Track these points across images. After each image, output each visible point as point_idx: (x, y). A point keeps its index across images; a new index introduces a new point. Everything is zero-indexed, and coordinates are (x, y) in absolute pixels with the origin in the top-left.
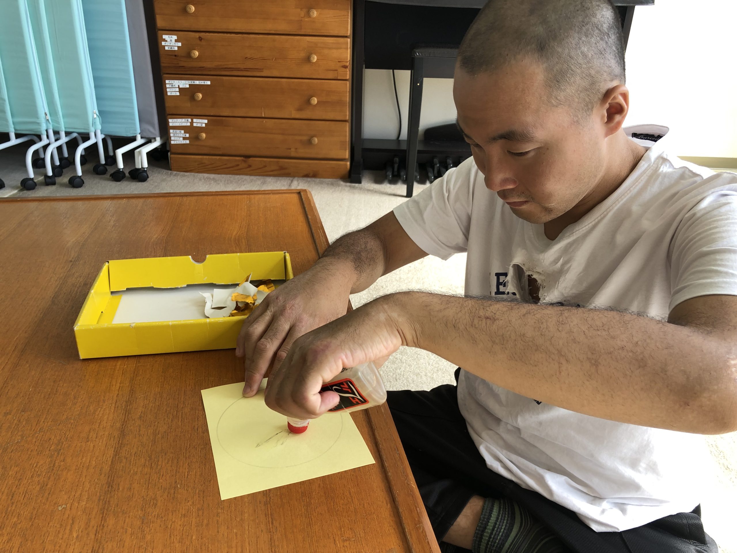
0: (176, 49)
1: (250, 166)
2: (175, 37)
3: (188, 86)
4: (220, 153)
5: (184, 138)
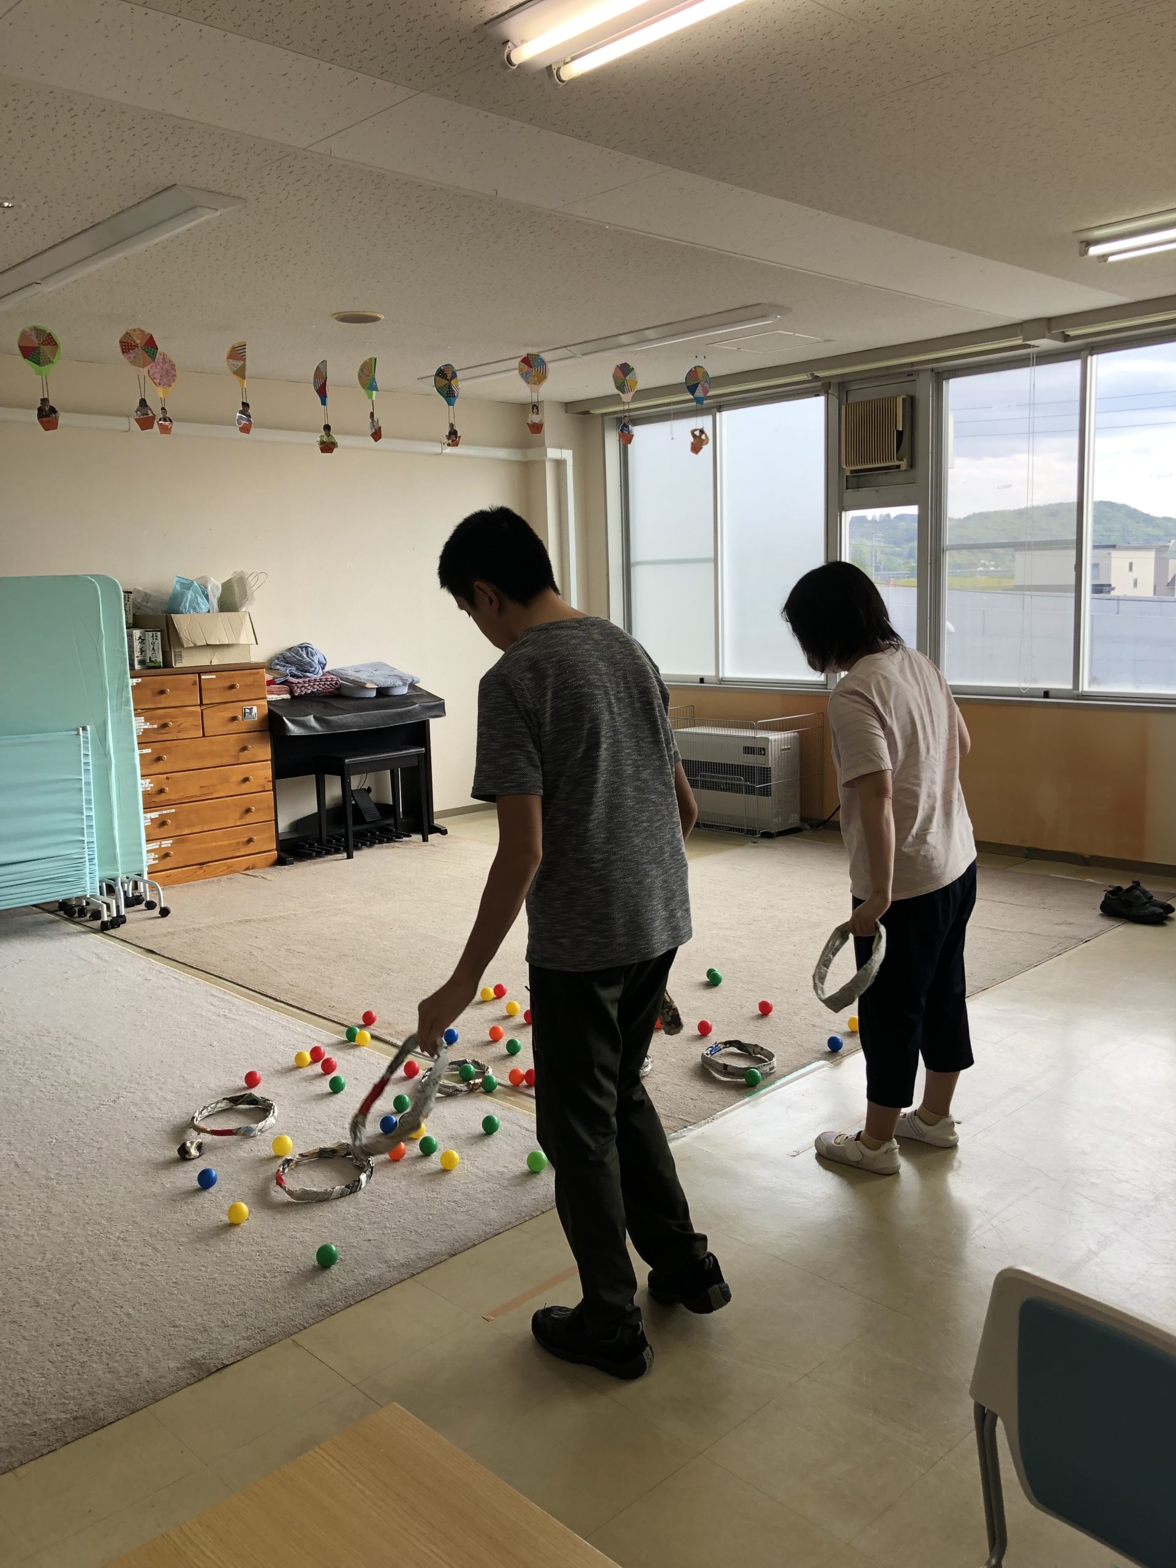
0: (149, 789)
1: (205, 871)
2: (149, 780)
3: (157, 816)
4: (182, 865)
5: (154, 859)
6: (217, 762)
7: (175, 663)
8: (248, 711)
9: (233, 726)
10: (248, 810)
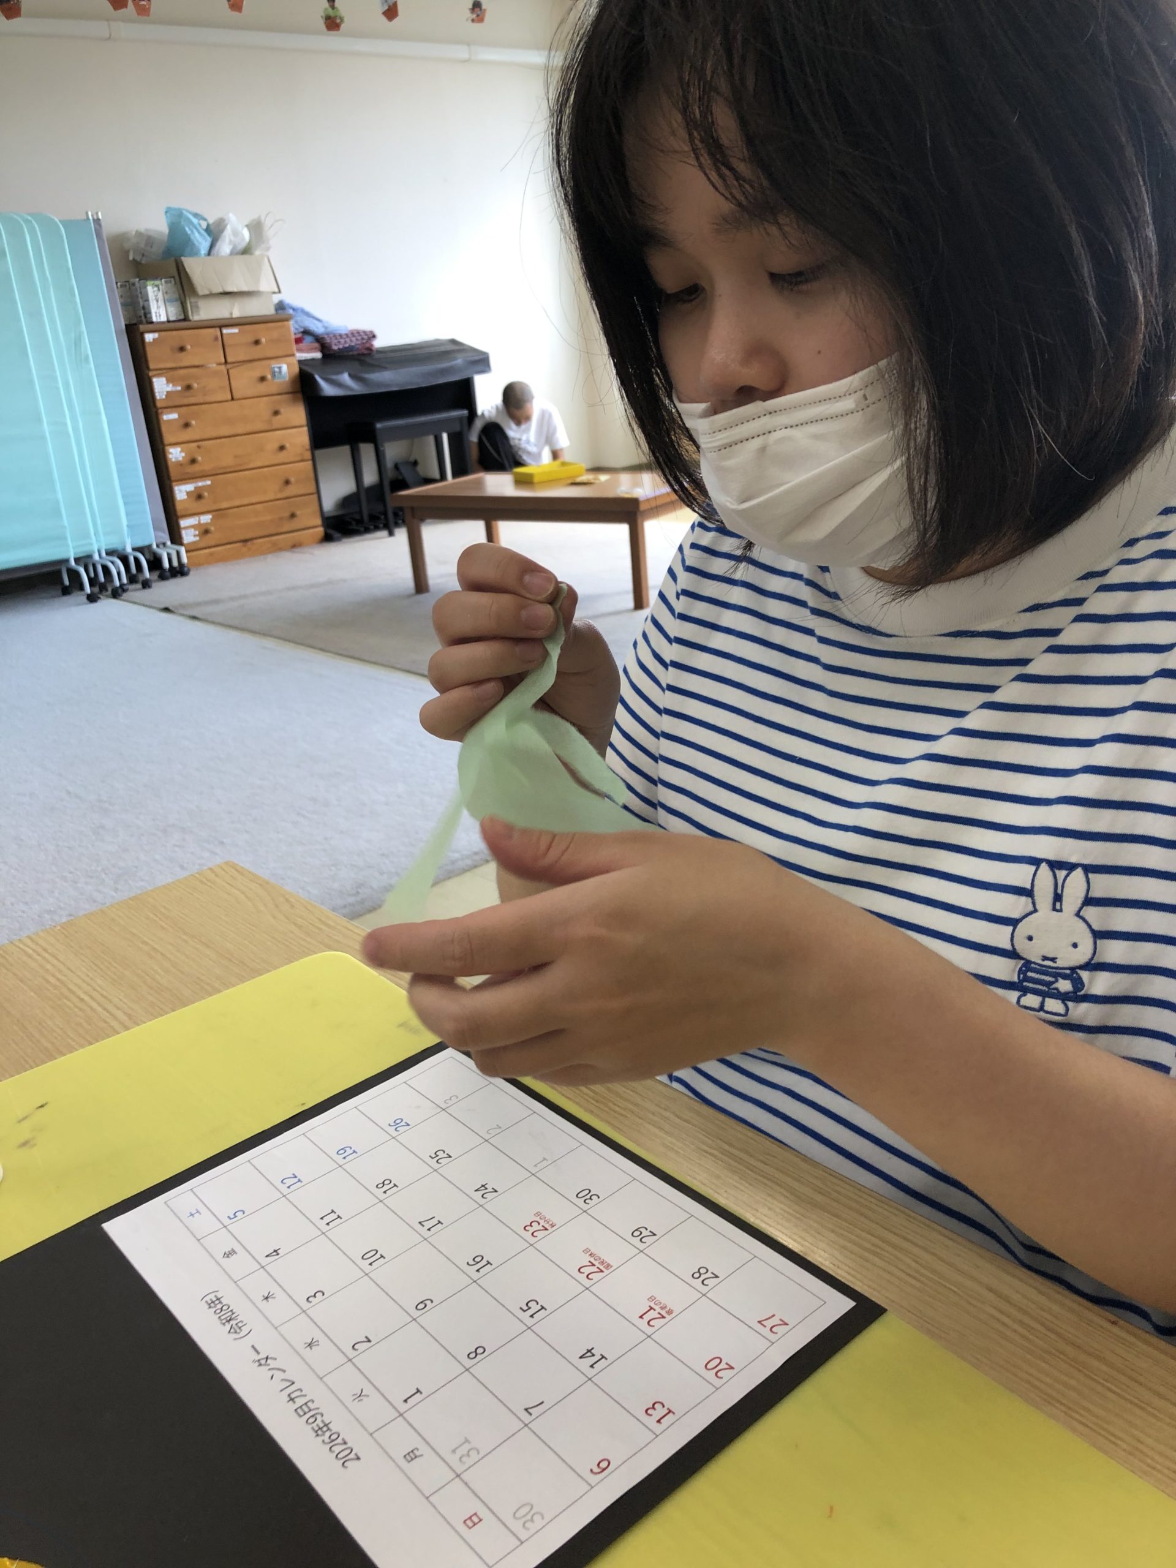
0: (181, 459)
1: (250, 549)
3: (195, 488)
4: (224, 542)
5: (195, 536)
6: (249, 428)
7: (192, 315)
8: (277, 370)
9: (262, 388)
10: (287, 482)
